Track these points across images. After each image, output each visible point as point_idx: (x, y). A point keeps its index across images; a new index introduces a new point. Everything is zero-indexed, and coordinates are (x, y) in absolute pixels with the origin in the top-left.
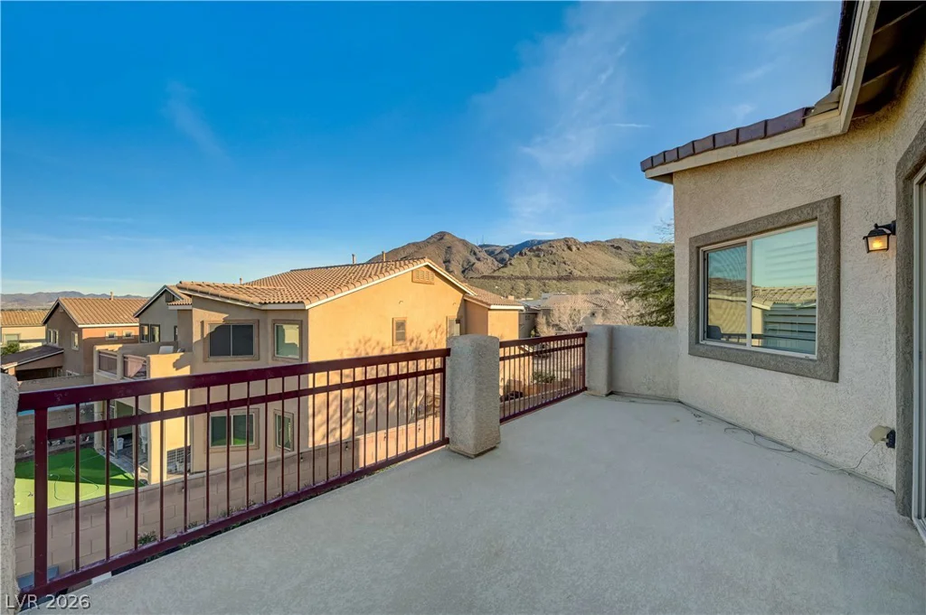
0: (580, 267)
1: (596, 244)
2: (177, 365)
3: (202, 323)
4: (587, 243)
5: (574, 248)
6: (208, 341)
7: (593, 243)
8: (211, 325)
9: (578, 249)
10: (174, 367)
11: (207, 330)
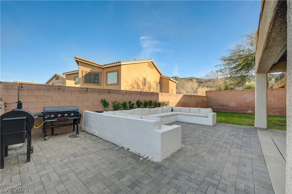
0: (179, 86)
1: (184, 79)
2: (76, 83)
3: (82, 71)
4: (182, 78)
5: (178, 80)
6: (84, 78)
7: (184, 78)
8: (85, 72)
9: (179, 80)
10: (75, 84)
11: (84, 75)
